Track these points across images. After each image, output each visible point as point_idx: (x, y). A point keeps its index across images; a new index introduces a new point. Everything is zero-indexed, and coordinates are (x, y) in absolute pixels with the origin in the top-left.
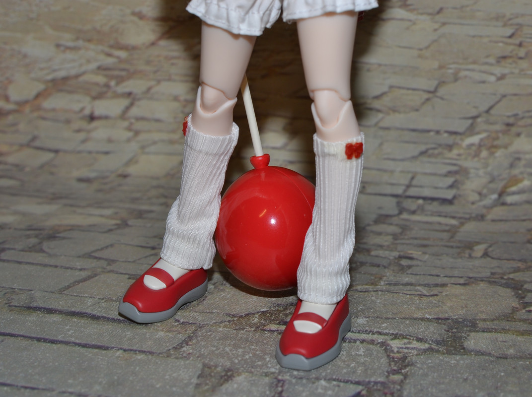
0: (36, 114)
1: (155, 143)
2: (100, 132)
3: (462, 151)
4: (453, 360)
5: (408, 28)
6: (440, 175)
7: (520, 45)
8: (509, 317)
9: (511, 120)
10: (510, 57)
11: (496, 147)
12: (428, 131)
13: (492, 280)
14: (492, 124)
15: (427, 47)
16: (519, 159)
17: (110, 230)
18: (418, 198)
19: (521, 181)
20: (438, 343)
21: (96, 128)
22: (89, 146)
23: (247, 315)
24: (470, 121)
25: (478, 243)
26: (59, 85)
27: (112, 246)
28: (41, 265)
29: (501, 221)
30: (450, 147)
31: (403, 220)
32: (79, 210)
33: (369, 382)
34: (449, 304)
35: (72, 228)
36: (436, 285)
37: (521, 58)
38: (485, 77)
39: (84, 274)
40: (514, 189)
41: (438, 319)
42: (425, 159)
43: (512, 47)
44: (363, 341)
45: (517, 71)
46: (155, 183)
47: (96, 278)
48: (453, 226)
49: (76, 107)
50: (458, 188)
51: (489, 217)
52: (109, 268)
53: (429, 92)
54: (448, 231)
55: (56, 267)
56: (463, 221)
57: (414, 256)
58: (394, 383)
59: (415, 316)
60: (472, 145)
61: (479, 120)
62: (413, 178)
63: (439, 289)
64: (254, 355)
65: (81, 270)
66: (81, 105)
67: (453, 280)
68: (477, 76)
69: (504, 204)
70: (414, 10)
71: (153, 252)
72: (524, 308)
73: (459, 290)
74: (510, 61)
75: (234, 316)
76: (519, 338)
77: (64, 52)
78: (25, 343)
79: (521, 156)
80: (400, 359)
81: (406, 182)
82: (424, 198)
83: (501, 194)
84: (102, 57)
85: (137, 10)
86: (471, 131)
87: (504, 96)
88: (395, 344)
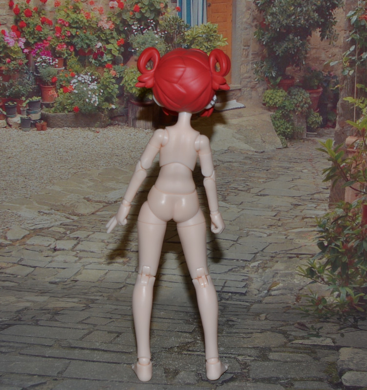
0: (22, 247)
1: (91, 263)
2: (60, 257)
3: (249, 269)
4: (266, 363)
5: (225, 211)
6: (239, 281)
7: (279, 220)
8: (284, 345)
9: (273, 255)
10: (274, 225)
11: (266, 267)
12: (233, 260)
13: (273, 330)
14: (264, 256)
15: (234, 220)
16: (277, 273)
17: (83, 310)
18: (229, 292)
19: (279, 284)
20: (257, 357)
21: (57, 255)
22: (53, 265)
23: (171, 348)
24: (254, 255)
25: (261, 313)
26: (38, 232)
27: (89, 317)
28: (62, 327)
29: (270, 303)
30: (244, 267)
31: (223, 303)
32: (61, 299)
33: (235, 373)
34: (257, 341)
35: (64, 309)
36: (249, 333)
37: (279, 226)
38: (262, 234)
39: (86, 332)
40: (275, 288)
41: (254, 347)
42: (230, 273)
43: (275, 221)
44: (226, 357)
45: (277, 232)
46: (93, 285)
47: (93, 333)
48: (248, 306)
49: (46, 244)
50: (248, 288)
51: (264, 302)
52: (96, 328)
53: (234, 241)
54: (246, 308)
55: (70, 328)
56: (252, 303)
57: (234, 320)
58: (245, 372)
59: (244, 346)
60: (255, 266)
61: (258, 254)
62: (225, 283)
63: (250, 335)
64: (183, 364)
65: (83, 329)
66: (49, 243)
67: (255, 331)
68: (258, 234)
69: (270, 295)
70: (229, 202)
71: (111, 320)
72: (290, 342)
73: (259, 335)
74: (274, 227)
75: (166, 348)
76: (291, 354)
77: (43, 215)
78: (81, 362)
79: (278, 272)
80: (244, 364)
81: (223, 285)
82: (232, 293)
83: (268, 291)
84: (64, 219)
85: (86, 197)
86: (254, 259)
87: (271, 243)
88: (240, 358)
